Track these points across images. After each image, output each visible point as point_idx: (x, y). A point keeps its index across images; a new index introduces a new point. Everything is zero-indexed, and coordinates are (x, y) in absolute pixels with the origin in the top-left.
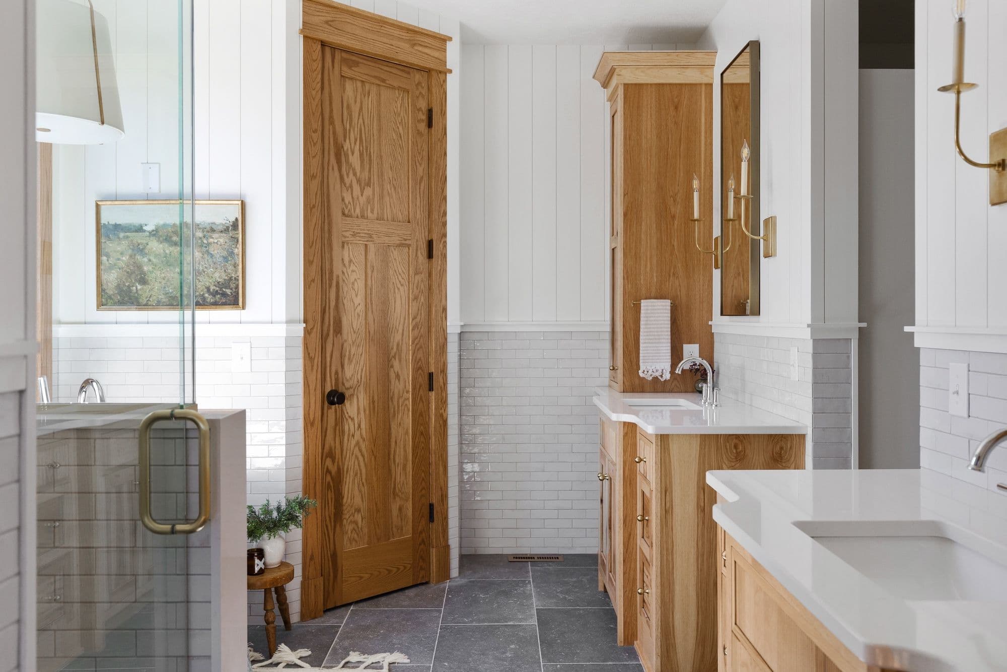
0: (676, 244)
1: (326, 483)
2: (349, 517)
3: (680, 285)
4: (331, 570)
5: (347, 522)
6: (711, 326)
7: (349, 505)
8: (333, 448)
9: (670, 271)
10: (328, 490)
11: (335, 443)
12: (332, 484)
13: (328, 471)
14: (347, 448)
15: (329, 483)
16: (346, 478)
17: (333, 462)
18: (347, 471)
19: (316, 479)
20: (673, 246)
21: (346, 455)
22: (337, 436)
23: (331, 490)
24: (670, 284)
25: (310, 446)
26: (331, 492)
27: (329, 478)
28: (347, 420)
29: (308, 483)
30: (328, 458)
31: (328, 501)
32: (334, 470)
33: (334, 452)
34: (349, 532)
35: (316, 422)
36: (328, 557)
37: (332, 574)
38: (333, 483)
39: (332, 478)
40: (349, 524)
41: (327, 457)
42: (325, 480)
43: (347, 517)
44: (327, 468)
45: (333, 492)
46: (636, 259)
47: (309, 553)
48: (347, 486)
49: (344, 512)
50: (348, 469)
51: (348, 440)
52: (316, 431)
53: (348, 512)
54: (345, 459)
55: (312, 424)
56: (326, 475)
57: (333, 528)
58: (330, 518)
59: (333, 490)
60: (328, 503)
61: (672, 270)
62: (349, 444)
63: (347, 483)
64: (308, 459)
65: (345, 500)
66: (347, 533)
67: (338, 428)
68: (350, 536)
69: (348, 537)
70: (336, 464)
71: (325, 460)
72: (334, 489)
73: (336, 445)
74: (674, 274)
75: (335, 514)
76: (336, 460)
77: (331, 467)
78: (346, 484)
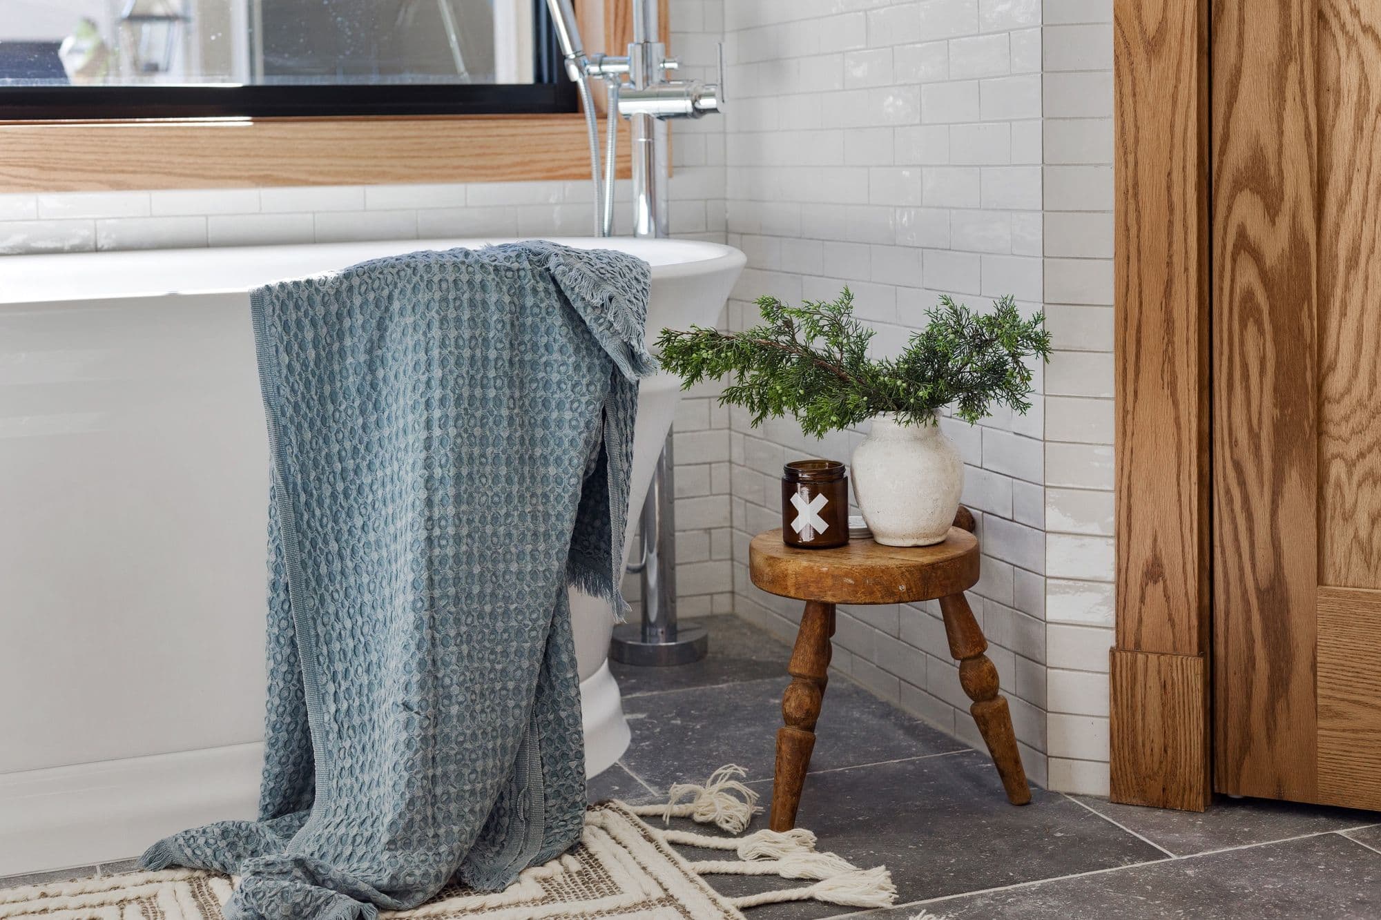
1: (1237, 299)
2: (1362, 455)
4: (1260, 653)
5: (1350, 474)
7: (1360, 403)
8: (1270, 153)
10: (1243, 326)
11: (1281, 133)
12: (1261, 298)
13: (1244, 244)
14: (1352, 163)
15: (1249, 296)
16: (1347, 288)
17: (1272, 211)
18: (1353, 263)
19: (1169, 264)
21: (1349, 191)
22: (1289, 104)
23: (1259, 323)
25: (1146, 133)
26: (1261, 331)
27: (1248, 276)
28: (1352, 41)
29: (1134, 281)
30: (1247, 193)
31: (1245, 366)
32: (1275, 245)
33: (1273, 170)
34: (1363, 518)
35: (1172, 39)
36: (1245, 592)
37: (1262, 666)
38: (1270, 296)
39: (1263, 275)
40: (1359, 485)
41: (1237, 187)
42: (1233, 280)
43: (1352, 451)
44: (1242, 233)
45: (1269, 337)
47: (1142, 552)
48: (1350, 324)
49: (1332, 429)
50: (1355, 251)
51: (1359, 128)
52: (1171, 73)
53: (1358, 432)
54: (1342, 207)
55: (1154, 46)
56: (1234, 260)
57: (1267, 476)
58: (1254, 436)
59: (1267, 326)
60: (1246, 377)
62: (1363, 146)
63: (1353, 312)
64: (1136, 185)
65: (1336, 383)
66: (1348, 517)
67: (1293, 70)
68: (1363, 534)
69: (1356, 536)
70: (1284, 222)
71: (1232, 197)
72: (1272, 321)
73: (1286, 140)
75: (1279, 428)
76: (1287, 206)
77: (1256, 227)
78: (1343, 314)
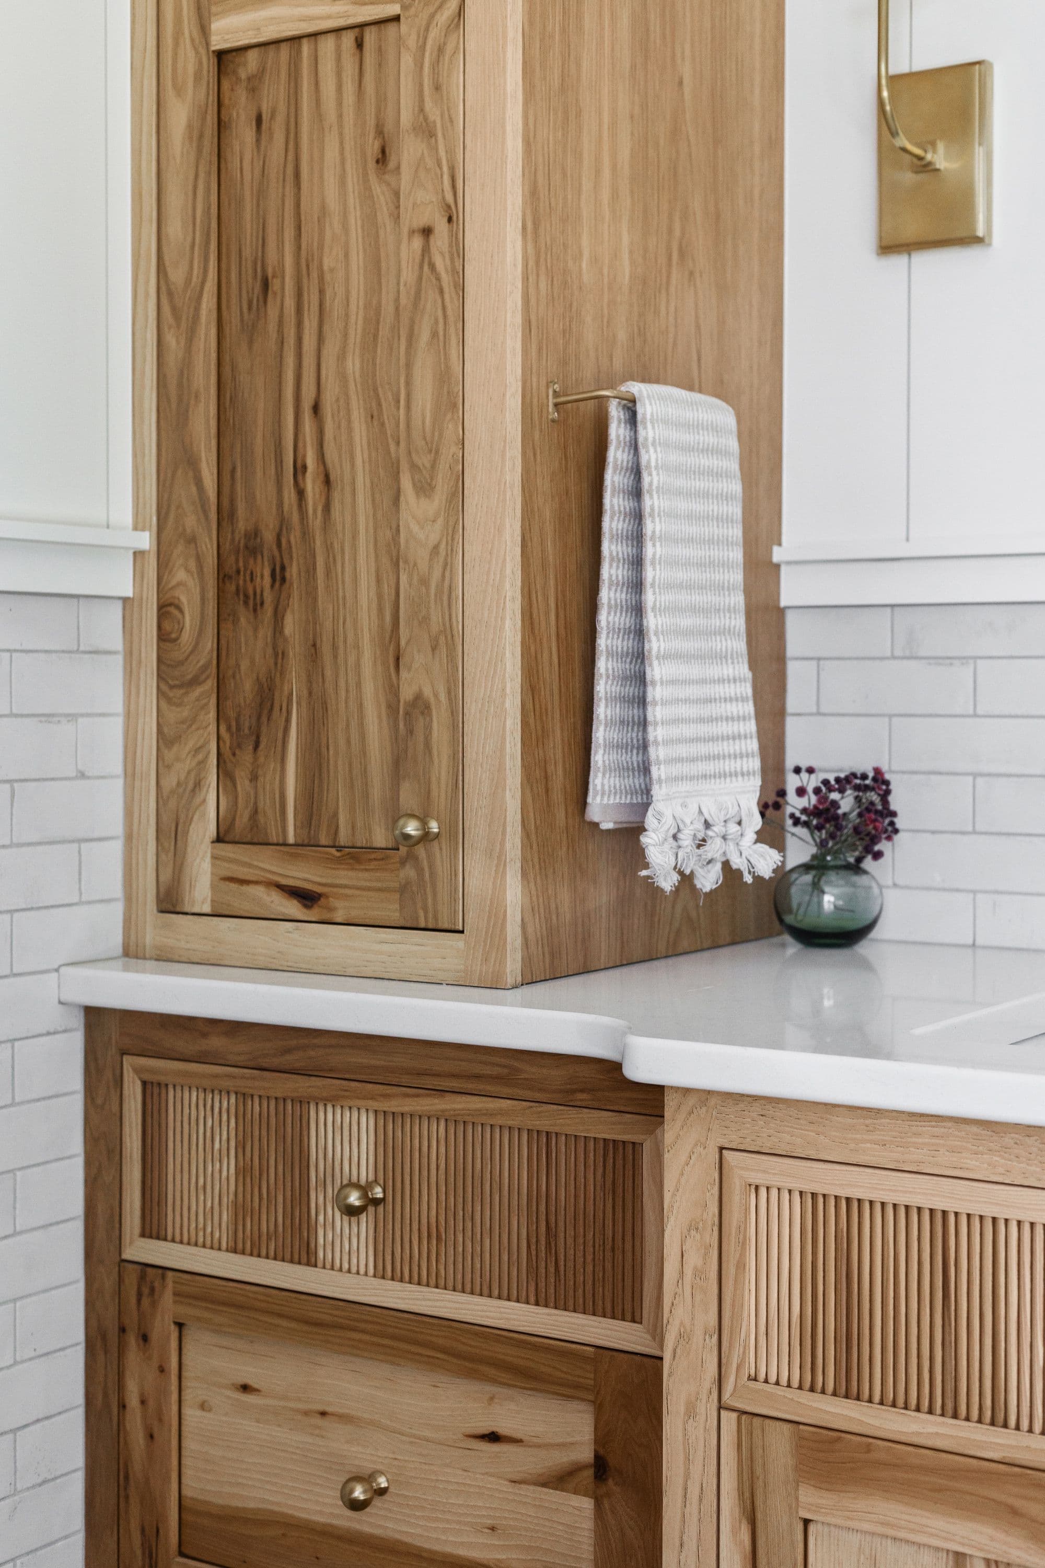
0: (686, 71)
3: (698, 327)
6: (778, 566)
9: (670, 231)
20: (681, 83)
24: (672, 305)
46: (566, 119)
61: (677, 233)
74: (682, 254)
